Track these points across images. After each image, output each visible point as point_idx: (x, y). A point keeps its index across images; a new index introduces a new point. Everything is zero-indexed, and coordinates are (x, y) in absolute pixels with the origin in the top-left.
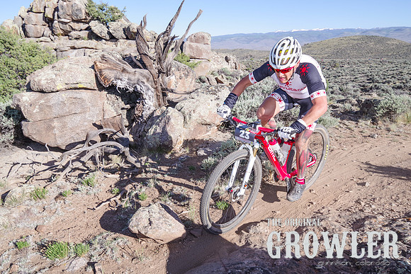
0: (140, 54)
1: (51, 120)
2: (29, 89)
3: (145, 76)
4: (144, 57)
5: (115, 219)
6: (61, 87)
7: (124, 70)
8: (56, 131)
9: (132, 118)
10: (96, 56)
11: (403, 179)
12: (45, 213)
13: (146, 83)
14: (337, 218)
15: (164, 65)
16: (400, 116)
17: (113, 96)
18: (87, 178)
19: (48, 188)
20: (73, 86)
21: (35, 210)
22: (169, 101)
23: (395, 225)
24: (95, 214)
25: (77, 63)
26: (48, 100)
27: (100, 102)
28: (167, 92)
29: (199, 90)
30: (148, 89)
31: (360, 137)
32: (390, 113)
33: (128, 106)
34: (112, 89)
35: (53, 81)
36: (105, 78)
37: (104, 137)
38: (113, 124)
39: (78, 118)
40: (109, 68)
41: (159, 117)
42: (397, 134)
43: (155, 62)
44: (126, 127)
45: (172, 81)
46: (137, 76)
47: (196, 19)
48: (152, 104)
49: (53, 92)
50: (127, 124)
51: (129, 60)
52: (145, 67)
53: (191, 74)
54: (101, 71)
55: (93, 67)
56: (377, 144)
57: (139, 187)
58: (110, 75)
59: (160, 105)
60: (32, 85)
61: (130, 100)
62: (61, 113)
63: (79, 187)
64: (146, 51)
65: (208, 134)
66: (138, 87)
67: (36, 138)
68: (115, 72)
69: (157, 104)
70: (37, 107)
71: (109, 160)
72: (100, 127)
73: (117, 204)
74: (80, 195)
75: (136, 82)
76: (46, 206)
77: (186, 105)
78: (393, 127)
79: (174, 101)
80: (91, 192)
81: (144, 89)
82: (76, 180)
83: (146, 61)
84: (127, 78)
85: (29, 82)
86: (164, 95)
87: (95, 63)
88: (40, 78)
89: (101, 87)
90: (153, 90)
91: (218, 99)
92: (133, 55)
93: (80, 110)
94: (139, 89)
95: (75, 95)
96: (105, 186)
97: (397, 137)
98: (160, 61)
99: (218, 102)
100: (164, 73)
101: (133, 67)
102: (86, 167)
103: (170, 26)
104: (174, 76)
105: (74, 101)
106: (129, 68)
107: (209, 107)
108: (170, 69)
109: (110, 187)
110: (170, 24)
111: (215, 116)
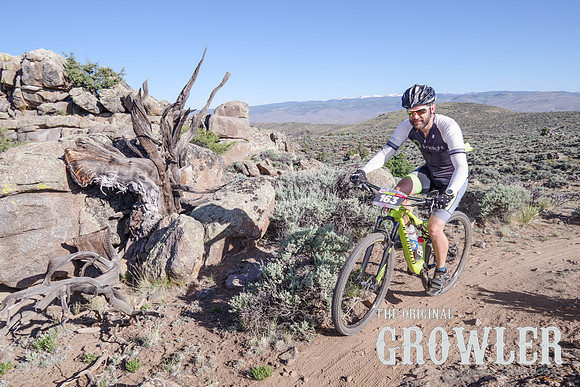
0: (138, 137)
3: (145, 169)
4: (144, 140)
6: (10, 190)
7: (112, 161)
9: (126, 232)
10: (70, 137)
11: (532, 312)
13: (147, 179)
14: (438, 383)
15: (175, 151)
16: (514, 215)
17: (96, 201)
18: (44, 337)
20: (30, 187)
22: (183, 205)
25: (38, 154)
27: (74, 211)
28: (180, 191)
29: (228, 187)
30: (151, 188)
32: (499, 211)
33: (121, 213)
34: (93, 190)
36: (82, 174)
37: (78, 263)
38: (94, 244)
39: (37, 236)
40: (88, 159)
41: (166, 229)
42: (512, 240)
43: (161, 148)
44: (115, 246)
45: (188, 173)
46: (134, 168)
47: (221, 85)
48: (157, 210)
50: (119, 241)
51: (120, 144)
52: (146, 155)
53: (217, 162)
54: (75, 163)
55: (63, 158)
56: (486, 256)
57: (130, 346)
58: (90, 168)
59: (169, 211)
61: (124, 204)
62: (9, 230)
63: (28, 354)
64: (146, 130)
65: (243, 251)
66: (135, 185)
68: (99, 164)
69: (165, 210)
71: (84, 301)
72: (73, 249)
73: (89, 380)
74: (28, 370)
75: (131, 178)
78: (505, 230)
79: (192, 203)
80: (47, 362)
81: (144, 187)
82: (26, 343)
83: (147, 146)
84: (116, 172)
86: (176, 195)
87: (66, 151)
89: (75, 188)
90: (158, 188)
91: (255, 199)
92: (129, 135)
93: (40, 224)
94: (136, 189)
95: (33, 202)
96: (74, 350)
97: (512, 246)
98: (168, 145)
99: (255, 203)
100: (175, 163)
101: (127, 156)
102: (46, 316)
103: (183, 95)
104: (190, 167)
105: (31, 210)
106: (121, 157)
108: (184, 158)
109: (82, 350)
110: (182, 93)
111: (252, 225)
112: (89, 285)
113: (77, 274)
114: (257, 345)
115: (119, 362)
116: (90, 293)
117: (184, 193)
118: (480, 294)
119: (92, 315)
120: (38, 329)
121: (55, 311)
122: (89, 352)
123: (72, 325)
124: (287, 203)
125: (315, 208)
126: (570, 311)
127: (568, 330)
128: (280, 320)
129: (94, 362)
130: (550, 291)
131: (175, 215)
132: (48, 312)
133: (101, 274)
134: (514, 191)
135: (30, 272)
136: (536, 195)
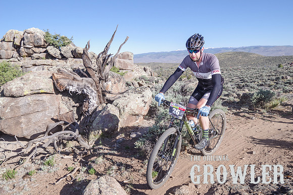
0: (86, 68)
1: (19, 117)
2: (3, 95)
3: (89, 83)
4: (88, 69)
5: (71, 191)
6: (28, 93)
7: (74, 79)
8: (23, 126)
9: (81, 113)
10: (54, 70)
11: (280, 148)
12: (15, 190)
13: (91, 88)
15: (103, 74)
17: (66, 98)
18: (48, 160)
19: (17, 169)
20: (37, 92)
21: (7, 188)
22: (107, 100)
24: (55, 188)
25: (39, 75)
26: (18, 103)
27: (56, 103)
28: (105, 93)
29: (129, 91)
30: (92, 92)
31: (243, 119)
33: (78, 104)
34: (65, 93)
35: (21, 88)
36: (60, 85)
38: (67, 118)
39: (40, 115)
40: (65, 78)
41: (100, 111)
43: (97, 73)
44: (76, 119)
45: (109, 85)
46: (84, 82)
47: (124, 43)
49: (21, 96)
50: (77, 117)
52: (89, 76)
53: (122, 80)
54: (57, 80)
55: (52, 78)
56: (255, 123)
58: (64, 82)
59: (101, 103)
60: (5, 92)
61: (79, 100)
62: (27, 111)
63: (42, 167)
64: (89, 64)
65: (137, 122)
66: (85, 90)
67: (8, 131)
68: (68, 80)
69: (99, 102)
70: (9, 108)
72: (57, 121)
73: (72, 179)
74: (43, 174)
75: (83, 87)
76: (16, 184)
77: (121, 102)
79: (111, 99)
80: (51, 170)
81: (89, 91)
82: (39, 162)
83: (90, 72)
84: (76, 84)
85: (3, 90)
86: (104, 95)
87: (53, 75)
88: (11, 87)
89: (57, 91)
90: (96, 92)
91: (143, 96)
93: (41, 109)
94: (86, 92)
95: (38, 98)
96: (62, 165)
99: (143, 99)
100: (103, 80)
101: (81, 77)
102: (46, 151)
103: (107, 48)
104: (110, 82)
105: (37, 102)
106: (78, 77)
107: (137, 103)
108: (107, 77)
109: (66, 165)
110: (106, 46)
111: (142, 109)
112: (67, 136)
115: (85, 170)
119: (70, 150)
120: (44, 157)
121: (51, 149)
122: (70, 166)
129: (73, 171)
130: (288, 139)
131: (104, 105)
135: (37, 131)
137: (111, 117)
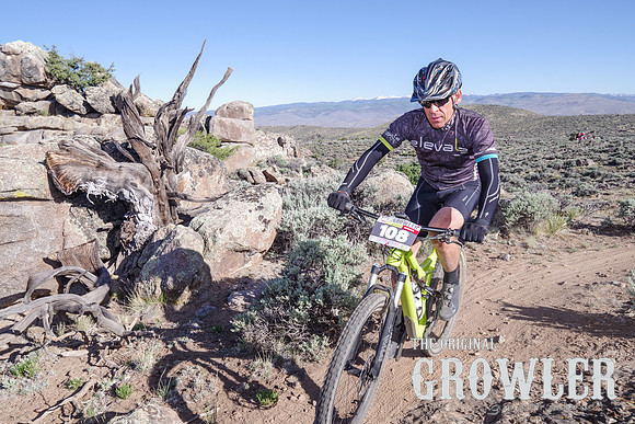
0: (129, 139)
3: (137, 175)
4: (136, 143)
7: (100, 166)
9: (117, 245)
10: (52, 140)
11: (558, 327)
13: (140, 186)
14: (458, 405)
15: (171, 155)
16: (540, 225)
17: (82, 210)
18: (23, 362)
20: (6, 195)
22: (181, 216)
23: (549, 411)
25: (16, 155)
27: (56, 221)
28: (176, 199)
29: (230, 195)
30: (144, 196)
31: (484, 260)
32: (525, 220)
33: (110, 225)
34: (79, 198)
36: (66, 180)
37: (62, 280)
38: (80, 258)
39: (16, 249)
40: (72, 164)
41: (162, 241)
42: (538, 252)
43: (156, 151)
44: (104, 260)
45: (185, 180)
46: (124, 174)
47: (222, 82)
48: (151, 221)
50: (108, 255)
51: (109, 147)
52: (138, 159)
53: (218, 168)
54: (58, 168)
55: (45, 163)
56: (510, 269)
57: (121, 370)
58: (75, 174)
59: (165, 222)
61: (114, 214)
63: (5, 380)
64: (138, 131)
65: (247, 266)
66: (126, 193)
68: (85, 168)
69: (160, 221)
71: (69, 322)
72: (57, 264)
73: (75, 408)
74: (6, 398)
75: (121, 184)
77: (207, 220)
78: (531, 241)
79: (190, 213)
80: (27, 389)
81: (136, 195)
82: (4, 367)
83: (140, 149)
84: (105, 178)
86: (172, 204)
87: (48, 155)
89: (58, 196)
90: (152, 196)
91: (261, 208)
92: (119, 138)
93: (18, 236)
94: (127, 197)
95: (10, 211)
96: (57, 375)
97: (539, 258)
98: (163, 148)
99: (261, 213)
100: (171, 168)
101: (117, 161)
102: (27, 338)
103: (180, 93)
104: (188, 173)
105: (8, 220)
106: (110, 162)
107: (246, 222)
108: (181, 162)
109: (67, 375)
110: (178, 90)
111: (257, 236)
112: (75, 304)
113: (61, 291)
114: (262, 367)
115: (108, 387)
116: (76, 313)
117: (181, 202)
118: (503, 309)
119: (79, 337)
120: (18, 353)
121: (36, 332)
122: (76, 377)
123: (56, 348)
124: (296, 213)
125: (326, 218)
126: (598, 327)
127: (596, 346)
128: (288, 340)
129: (80, 388)
130: (578, 305)
131: (171, 226)
132: (29, 335)
133: (89, 291)
134: (541, 199)
135: (8, 290)
136: (564, 204)
137: (184, 257)
